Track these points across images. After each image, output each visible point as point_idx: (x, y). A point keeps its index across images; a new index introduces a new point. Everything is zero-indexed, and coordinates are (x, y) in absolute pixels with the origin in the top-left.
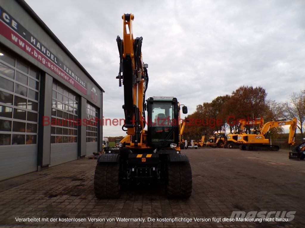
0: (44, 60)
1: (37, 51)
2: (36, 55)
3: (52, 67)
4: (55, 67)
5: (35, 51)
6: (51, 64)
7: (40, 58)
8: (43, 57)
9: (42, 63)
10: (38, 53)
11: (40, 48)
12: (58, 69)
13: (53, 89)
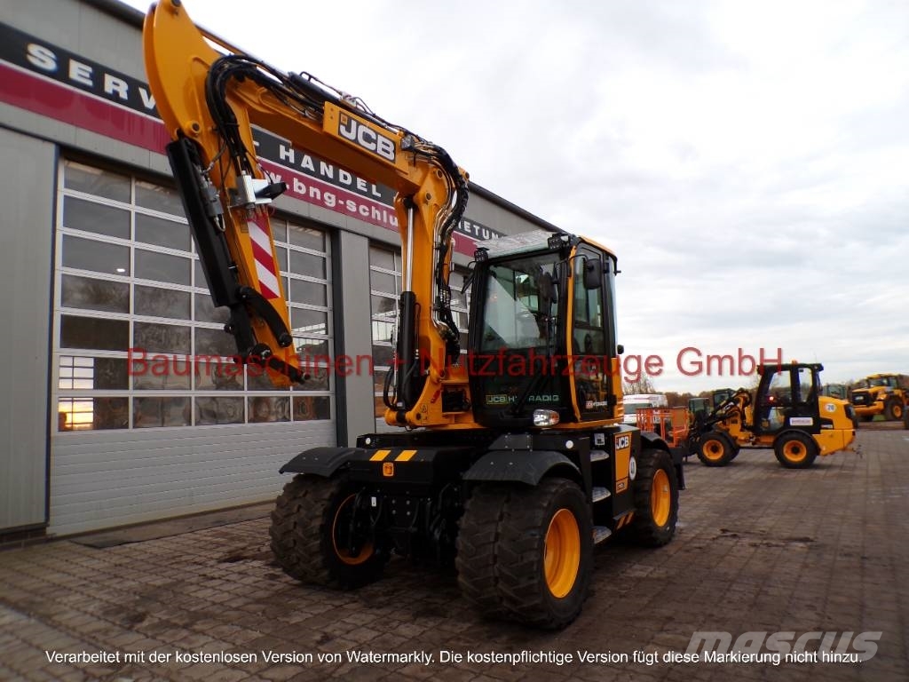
0: (330, 198)
1: (301, 179)
2: (300, 188)
3: (364, 211)
4: (373, 208)
5: (295, 180)
6: (358, 202)
7: (315, 194)
8: (323, 189)
9: (326, 207)
10: (308, 183)
11: (313, 169)
12: (385, 212)
13: (372, 267)
